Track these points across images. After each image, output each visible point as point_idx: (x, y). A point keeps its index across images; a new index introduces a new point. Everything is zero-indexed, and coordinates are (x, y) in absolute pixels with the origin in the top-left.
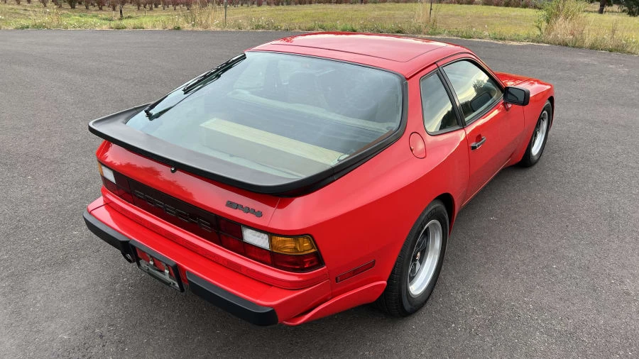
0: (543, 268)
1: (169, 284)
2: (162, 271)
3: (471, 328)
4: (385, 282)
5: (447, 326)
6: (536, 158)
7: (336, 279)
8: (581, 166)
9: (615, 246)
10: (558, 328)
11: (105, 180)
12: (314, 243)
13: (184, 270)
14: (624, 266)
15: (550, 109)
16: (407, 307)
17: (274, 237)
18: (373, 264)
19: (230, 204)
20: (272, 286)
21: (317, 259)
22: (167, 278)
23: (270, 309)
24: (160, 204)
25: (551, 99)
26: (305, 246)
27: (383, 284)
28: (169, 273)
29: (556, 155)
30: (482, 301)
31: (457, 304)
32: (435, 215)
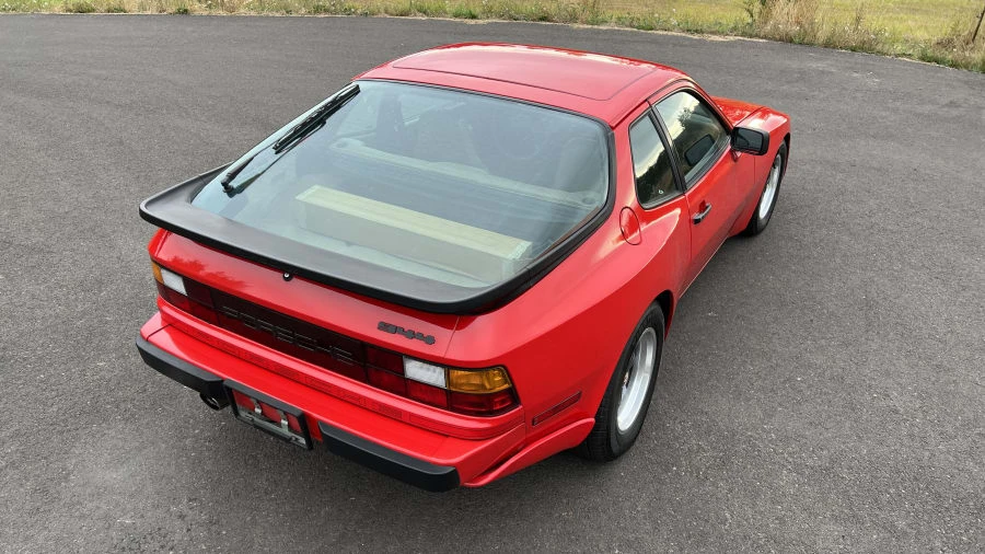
0: (784, 382)
1: (288, 440)
2: (280, 425)
3: (698, 470)
4: (593, 420)
5: (667, 470)
6: (764, 223)
7: (533, 421)
9: (874, 347)
10: (810, 462)
12: (508, 376)
13: (314, 421)
14: (888, 374)
16: (615, 448)
18: (579, 396)
19: (384, 327)
20: (447, 436)
21: (512, 396)
22: (285, 431)
23: (452, 469)
24: (268, 326)
25: (787, 138)
26: (496, 382)
27: (587, 423)
28: (289, 425)
30: (708, 433)
31: (677, 438)
32: (651, 321)
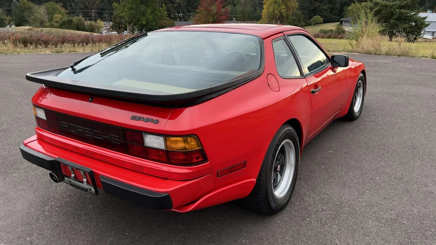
0: (370, 180)
1: (86, 190)
2: (82, 182)
3: (321, 220)
4: (255, 180)
5: (304, 220)
6: (357, 114)
7: (218, 174)
8: (389, 119)
9: (418, 164)
10: (385, 216)
11: (38, 119)
12: (200, 142)
13: (98, 175)
14: (426, 176)
15: (364, 79)
16: (273, 205)
17: (168, 138)
18: (244, 165)
19: (134, 118)
20: (167, 179)
21: (201, 155)
22: (85, 185)
23: (167, 194)
24: (80, 128)
25: (363, 72)
26: (193, 145)
27: (253, 181)
28: (87, 181)
29: (371, 113)
30: (327, 203)
31: (310, 205)
32: (288, 136)
